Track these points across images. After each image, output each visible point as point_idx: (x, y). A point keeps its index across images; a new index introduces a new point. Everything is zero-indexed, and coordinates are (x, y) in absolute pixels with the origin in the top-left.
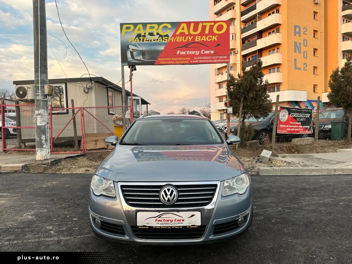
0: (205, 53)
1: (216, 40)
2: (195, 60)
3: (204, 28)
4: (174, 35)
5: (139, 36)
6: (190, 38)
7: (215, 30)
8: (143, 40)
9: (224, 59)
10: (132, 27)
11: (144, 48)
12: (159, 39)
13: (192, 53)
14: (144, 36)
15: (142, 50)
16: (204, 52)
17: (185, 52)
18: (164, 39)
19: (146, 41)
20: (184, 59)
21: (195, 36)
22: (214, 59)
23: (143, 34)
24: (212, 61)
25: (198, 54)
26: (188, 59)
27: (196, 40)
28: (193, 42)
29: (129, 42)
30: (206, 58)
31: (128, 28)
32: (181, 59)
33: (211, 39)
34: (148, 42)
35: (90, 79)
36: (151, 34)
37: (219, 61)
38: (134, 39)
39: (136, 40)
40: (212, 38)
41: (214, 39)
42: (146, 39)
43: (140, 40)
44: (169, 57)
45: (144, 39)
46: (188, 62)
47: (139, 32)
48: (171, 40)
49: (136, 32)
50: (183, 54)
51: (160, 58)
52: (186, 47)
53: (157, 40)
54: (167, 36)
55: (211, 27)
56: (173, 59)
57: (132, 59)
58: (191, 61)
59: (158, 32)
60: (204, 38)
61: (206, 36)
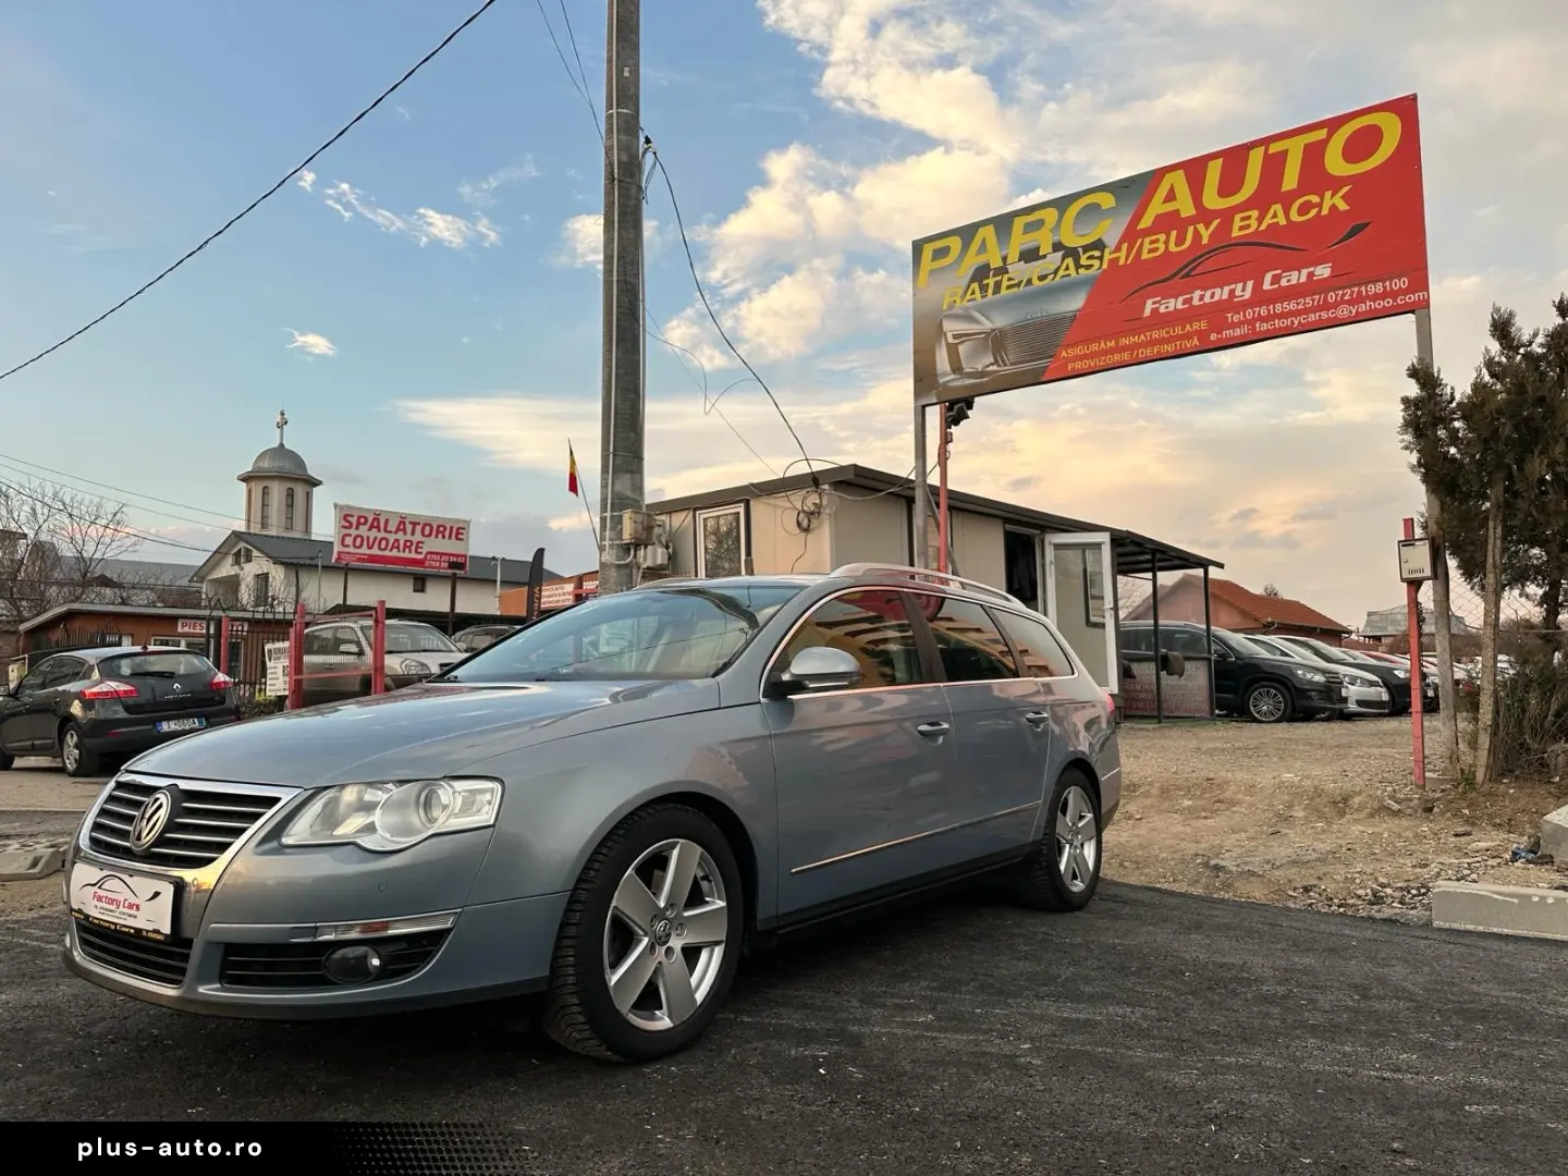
0: (1284, 283)
1: (1343, 206)
2: (1234, 326)
3: (1274, 165)
4: (1131, 235)
5: (981, 273)
6: (1207, 227)
7: (1335, 163)
8: (998, 286)
9: (1394, 294)
10: (955, 243)
11: (1000, 321)
12: (1063, 267)
13: (1216, 298)
14: (1003, 270)
15: (993, 330)
16: (1276, 279)
17: (1181, 299)
18: (1083, 261)
19: (1009, 287)
20: (1178, 330)
21: (1227, 216)
22: (1335, 305)
23: (996, 263)
24: (1324, 315)
25: (1248, 294)
26: (1196, 326)
27: (1236, 233)
28: (1223, 244)
29: (945, 307)
30: (1292, 306)
31: (941, 253)
32: (1163, 333)
33: (1314, 212)
34: (1016, 289)
35: (815, 480)
36: (1030, 255)
37: (1363, 308)
38: (961, 292)
39: (968, 297)
40: (1320, 205)
41: (1333, 208)
42: (1010, 279)
43: (987, 291)
44: (1107, 337)
45: (1001, 281)
46: (1196, 341)
47: (981, 260)
48: (1114, 262)
49: (973, 261)
50: (1171, 308)
51: (1067, 346)
52: (1187, 275)
53: (1056, 272)
54: (1099, 245)
55: (1314, 154)
56: (1124, 341)
57: (952, 377)
58: (1213, 337)
59: (1056, 238)
60: (1277, 215)
61: (1287, 200)
